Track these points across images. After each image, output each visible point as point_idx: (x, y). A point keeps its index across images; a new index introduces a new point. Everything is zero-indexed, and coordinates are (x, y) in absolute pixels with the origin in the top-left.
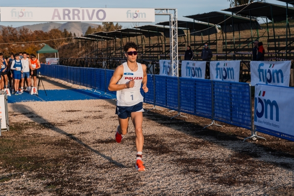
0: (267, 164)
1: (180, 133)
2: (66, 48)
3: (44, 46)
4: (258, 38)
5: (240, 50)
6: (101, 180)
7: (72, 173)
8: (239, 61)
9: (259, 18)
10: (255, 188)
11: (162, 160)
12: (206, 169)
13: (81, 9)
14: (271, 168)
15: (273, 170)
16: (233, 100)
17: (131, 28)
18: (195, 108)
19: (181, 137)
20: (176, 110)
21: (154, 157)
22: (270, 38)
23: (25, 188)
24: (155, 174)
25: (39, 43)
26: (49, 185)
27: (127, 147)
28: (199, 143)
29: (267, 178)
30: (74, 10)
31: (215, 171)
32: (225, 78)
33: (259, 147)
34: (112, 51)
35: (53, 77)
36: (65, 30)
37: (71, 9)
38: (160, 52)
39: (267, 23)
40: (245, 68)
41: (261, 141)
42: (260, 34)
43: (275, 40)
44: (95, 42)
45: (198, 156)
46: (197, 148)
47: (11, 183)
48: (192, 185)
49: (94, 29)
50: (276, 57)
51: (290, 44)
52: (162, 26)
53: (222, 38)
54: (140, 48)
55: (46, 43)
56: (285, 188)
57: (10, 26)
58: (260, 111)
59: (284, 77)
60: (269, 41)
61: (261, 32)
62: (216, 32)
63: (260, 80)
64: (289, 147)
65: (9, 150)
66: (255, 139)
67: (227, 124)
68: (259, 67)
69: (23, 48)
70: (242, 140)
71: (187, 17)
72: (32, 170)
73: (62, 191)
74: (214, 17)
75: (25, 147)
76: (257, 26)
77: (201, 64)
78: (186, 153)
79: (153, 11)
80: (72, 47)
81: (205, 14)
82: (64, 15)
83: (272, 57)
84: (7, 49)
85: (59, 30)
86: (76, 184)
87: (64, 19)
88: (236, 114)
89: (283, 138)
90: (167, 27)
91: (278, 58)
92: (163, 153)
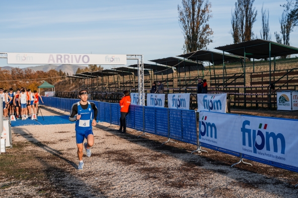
0: (207, 171)
1: (144, 148)
2: (61, 84)
3: (44, 82)
4: (203, 77)
5: (190, 85)
6: (81, 185)
7: (59, 180)
8: (190, 94)
9: (204, 62)
10: (198, 189)
11: (129, 169)
12: (162, 176)
13: (70, 55)
14: (211, 174)
15: (212, 176)
16: (184, 123)
17: (110, 69)
18: (156, 129)
19: (145, 151)
20: (142, 131)
21: (123, 167)
22: (212, 77)
23: (21, 194)
24: (123, 180)
25: (40, 80)
26: (40, 190)
27: (104, 160)
28: (158, 156)
29: (207, 181)
30: (65, 56)
31: (169, 177)
32: (179, 106)
33: (202, 158)
34: (95, 87)
35: (50, 106)
36: (60, 70)
37: (63, 55)
38: (131, 87)
39: (210, 66)
40: (194, 99)
41: (204, 154)
42: (205, 74)
43: (215, 78)
44: (83, 80)
45: (157, 166)
46: (156, 160)
47: (11, 190)
48: (151, 188)
49: (82, 70)
50: (216, 90)
51: (226, 81)
52: (133, 68)
53: (177, 77)
54: (116, 84)
55: (45, 80)
56: (220, 189)
57: (17, 67)
58: (203, 131)
59: (222, 106)
60: (211, 79)
61: (205, 72)
62: (172, 72)
63: (205, 108)
64: (225, 158)
65: (11, 164)
66: (200, 152)
67: (179, 141)
68: (204, 98)
69: (27, 84)
70: (190, 153)
71: (151, 61)
72: (28, 179)
73: (50, 195)
74: (171, 61)
75: (24, 160)
76: (202, 68)
77: (161, 96)
78: (148, 164)
79: (125, 57)
80: (65, 83)
81: (164, 59)
82: (58, 59)
83: (213, 90)
84: (15, 84)
85: (56, 70)
86: (62, 190)
87: (57, 62)
88: (186, 133)
89: (220, 151)
90: (136, 68)
91: (218, 91)
92: (130, 164)
